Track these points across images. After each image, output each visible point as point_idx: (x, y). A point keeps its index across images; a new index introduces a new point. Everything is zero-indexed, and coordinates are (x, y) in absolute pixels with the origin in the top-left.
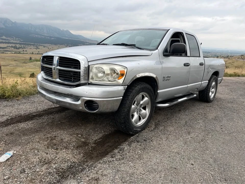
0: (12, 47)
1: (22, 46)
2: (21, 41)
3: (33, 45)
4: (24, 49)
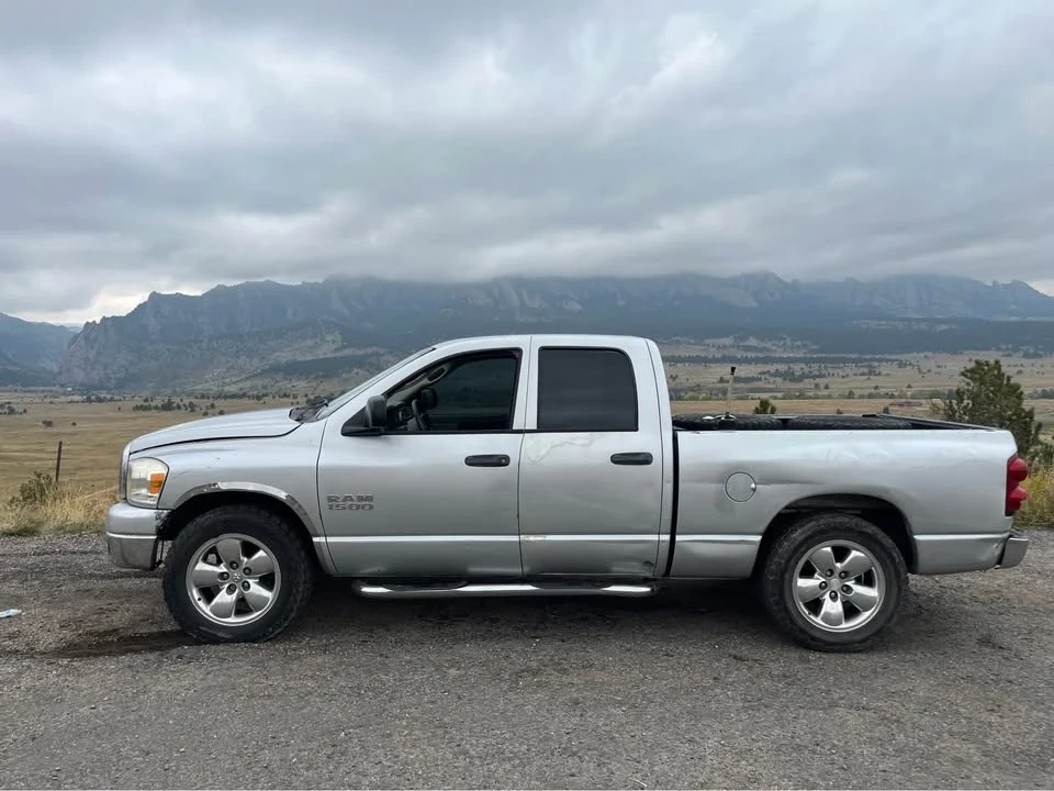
0: (777, 374)
1: (815, 366)
2: (812, 351)
3: (854, 361)
4: (818, 380)
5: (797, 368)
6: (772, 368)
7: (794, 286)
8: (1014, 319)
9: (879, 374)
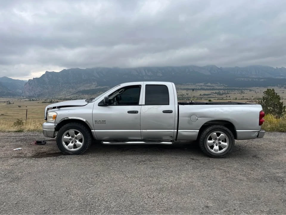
0: (216, 93)
1: (226, 91)
2: (225, 87)
3: (237, 89)
4: (227, 95)
5: (221, 92)
6: (214, 91)
7: (221, 69)
8: (282, 78)
9: (244, 93)
